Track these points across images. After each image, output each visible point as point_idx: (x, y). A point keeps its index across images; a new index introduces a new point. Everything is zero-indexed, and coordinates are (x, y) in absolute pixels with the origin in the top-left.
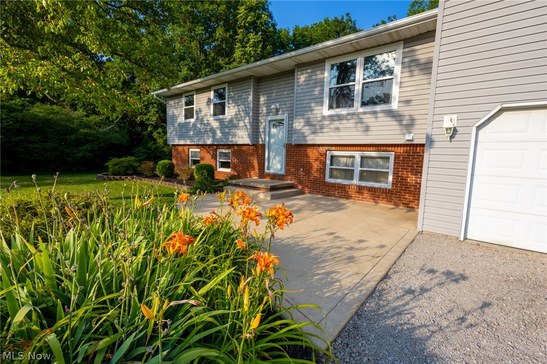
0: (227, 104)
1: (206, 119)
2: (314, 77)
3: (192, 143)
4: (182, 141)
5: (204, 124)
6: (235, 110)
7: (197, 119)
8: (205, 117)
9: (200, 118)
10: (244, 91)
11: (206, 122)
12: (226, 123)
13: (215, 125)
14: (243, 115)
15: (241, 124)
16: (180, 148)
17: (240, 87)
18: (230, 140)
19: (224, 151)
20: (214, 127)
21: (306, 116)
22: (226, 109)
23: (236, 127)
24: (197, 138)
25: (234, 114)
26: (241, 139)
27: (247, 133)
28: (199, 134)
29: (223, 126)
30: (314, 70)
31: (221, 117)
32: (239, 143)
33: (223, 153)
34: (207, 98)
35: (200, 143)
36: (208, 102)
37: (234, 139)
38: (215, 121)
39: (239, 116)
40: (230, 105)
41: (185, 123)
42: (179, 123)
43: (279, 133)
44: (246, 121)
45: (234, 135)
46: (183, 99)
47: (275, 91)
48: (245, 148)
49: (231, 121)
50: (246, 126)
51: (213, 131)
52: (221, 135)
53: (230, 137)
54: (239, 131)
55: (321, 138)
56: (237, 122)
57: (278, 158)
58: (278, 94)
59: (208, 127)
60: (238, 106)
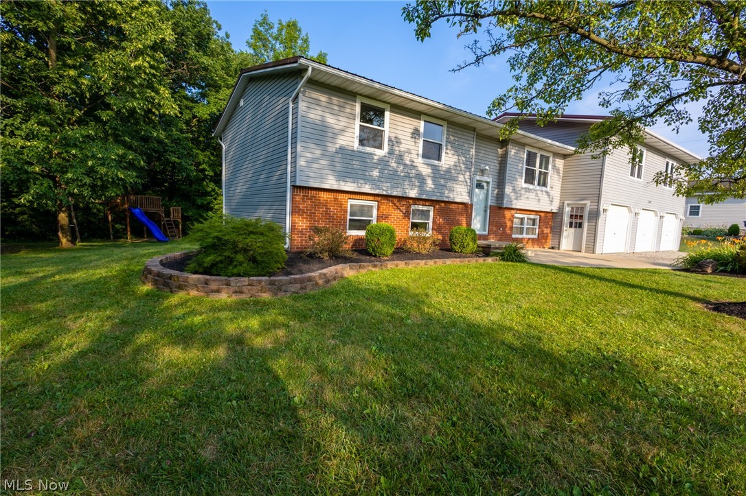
0: (444, 148)
1: (408, 159)
2: (519, 155)
3: (377, 192)
4: (349, 184)
5: (405, 165)
6: (454, 160)
7: (391, 152)
8: (407, 154)
9: (397, 153)
10: (466, 141)
11: (408, 163)
12: (442, 173)
13: (426, 170)
14: (463, 169)
15: (461, 178)
16: (324, 196)
17: (461, 134)
18: (446, 195)
19: (421, 208)
20: (424, 173)
21: (513, 185)
22: (443, 154)
23: (455, 180)
24: (389, 184)
25: (452, 164)
26: (460, 196)
27: (466, 190)
28: (393, 177)
29: (438, 176)
30: (520, 149)
31: (436, 162)
32: (457, 200)
33: (418, 210)
34: (413, 127)
35: (395, 194)
36: (413, 134)
37: (452, 196)
38: (426, 166)
39: (458, 168)
40: (448, 151)
41: (359, 152)
42: (342, 148)
43: (480, 193)
44: (466, 177)
45: (452, 190)
46: (357, 104)
47: (482, 152)
48: (453, 206)
49: (448, 171)
50: (466, 182)
51: (421, 179)
52: (433, 186)
53: (447, 192)
54: (458, 186)
55: (521, 204)
56: (456, 175)
57: (478, 218)
58: (484, 155)
59: (413, 171)
60: (458, 156)
